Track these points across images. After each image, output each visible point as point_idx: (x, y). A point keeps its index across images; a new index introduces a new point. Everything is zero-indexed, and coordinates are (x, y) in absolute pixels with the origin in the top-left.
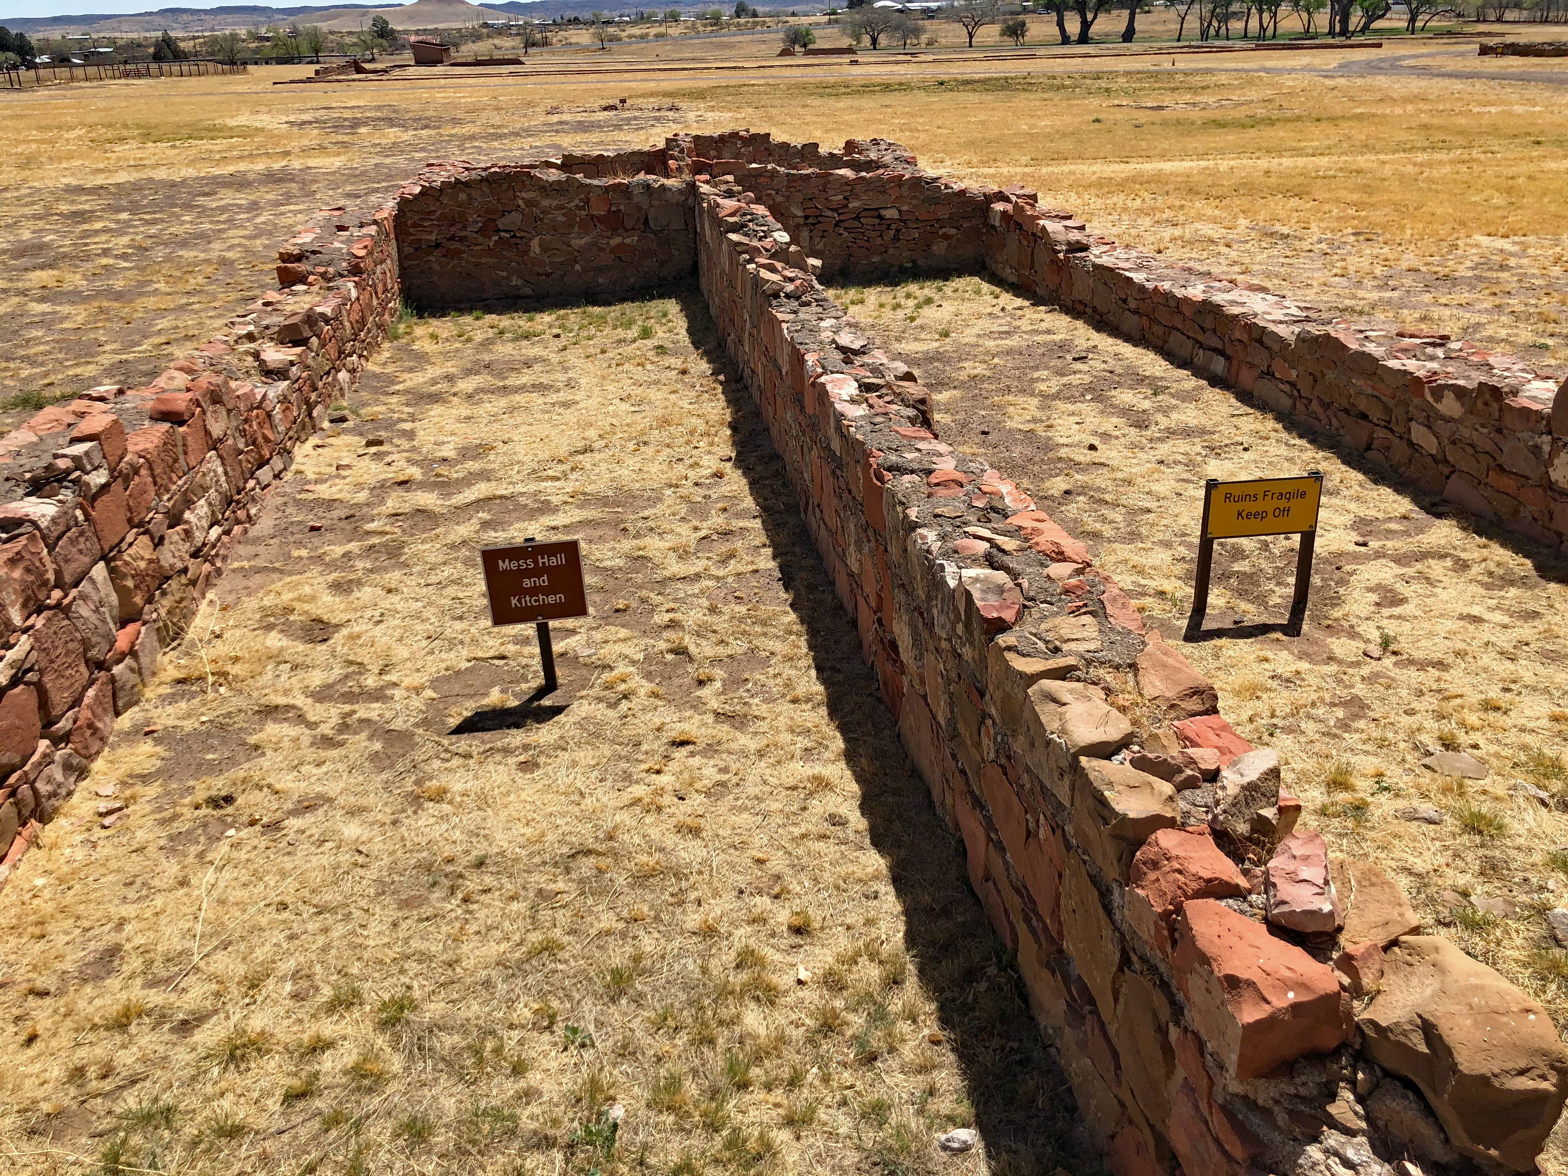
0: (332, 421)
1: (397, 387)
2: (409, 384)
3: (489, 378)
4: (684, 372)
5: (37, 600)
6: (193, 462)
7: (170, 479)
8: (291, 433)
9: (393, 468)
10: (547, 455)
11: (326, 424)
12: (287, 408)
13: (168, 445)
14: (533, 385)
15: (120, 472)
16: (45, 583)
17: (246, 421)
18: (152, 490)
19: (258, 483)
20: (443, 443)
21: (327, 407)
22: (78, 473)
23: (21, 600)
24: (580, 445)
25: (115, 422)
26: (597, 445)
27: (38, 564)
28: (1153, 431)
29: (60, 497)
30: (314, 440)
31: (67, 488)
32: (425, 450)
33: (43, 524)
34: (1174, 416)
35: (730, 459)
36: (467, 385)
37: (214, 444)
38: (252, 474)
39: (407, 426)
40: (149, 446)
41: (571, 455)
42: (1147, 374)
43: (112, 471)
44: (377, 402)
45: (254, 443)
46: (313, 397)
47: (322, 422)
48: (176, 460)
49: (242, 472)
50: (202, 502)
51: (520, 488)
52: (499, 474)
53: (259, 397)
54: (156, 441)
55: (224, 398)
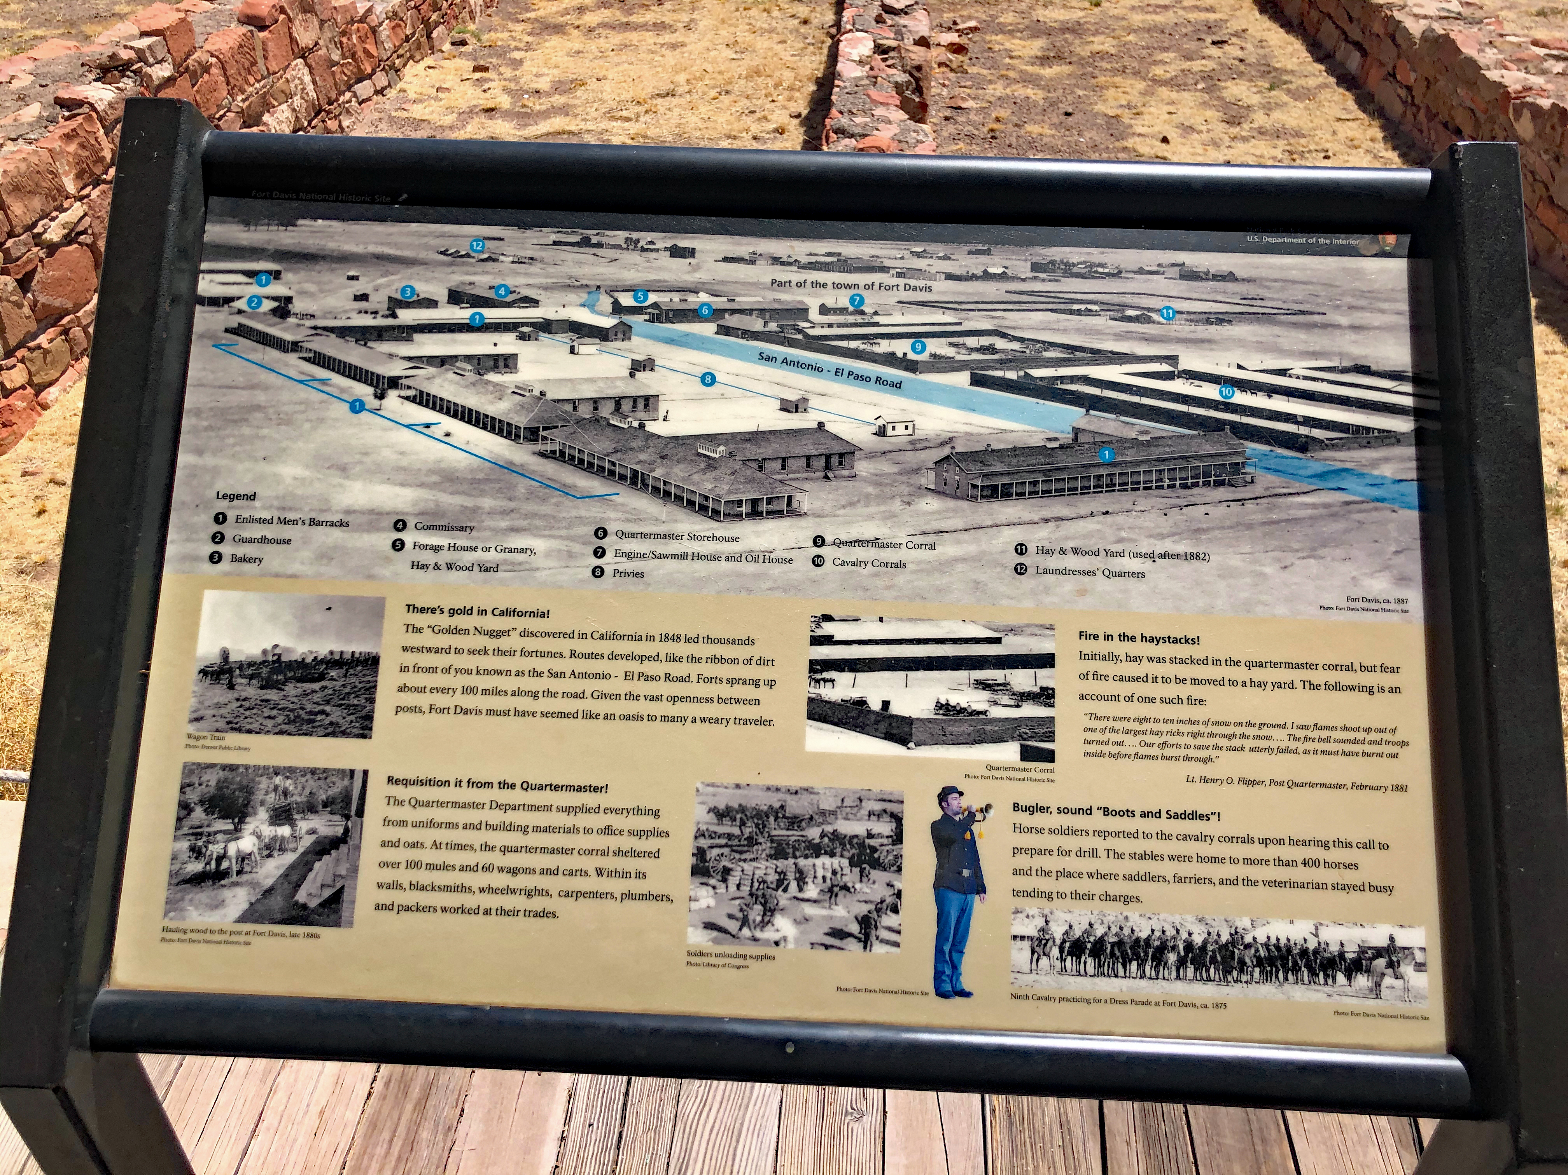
0: (453, 44)
1: (528, 15)
2: (541, 13)
3: (618, 13)
4: (805, 22)
5: (92, 173)
6: (274, 66)
7: (247, 82)
8: (401, 51)
9: (487, 95)
10: (628, 96)
11: (447, 47)
12: (399, 26)
13: (244, 47)
14: (655, 24)
15: (187, 68)
16: (102, 159)
17: (344, 33)
18: (224, 91)
19: (355, 95)
20: (542, 75)
21: (450, 30)
22: (139, 65)
23: (74, 171)
24: (665, 88)
25: (183, 20)
26: (680, 90)
27: (93, 142)
28: (1245, 129)
29: (120, 85)
30: (429, 61)
31: (129, 77)
32: (522, 81)
33: (100, 107)
34: (1276, 115)
35: (799, 116)
36: (591, 19)
37: (304, 54)
38: (352, 86)
39: (517, 55)
40: (224, 47)
41: (652, 97)
42: (1278, 65)
43: (177, 66)
44: (504, 28)
45: (353, 56)
46: (434, 17)
47: (442, 43)
48: (254, 63)
49: (336, 84)
50: (284, 106)
51: (590, 126)
52: (579, 110)
53: (361, 11)
54: (231, 44)
55: (317, 7)
